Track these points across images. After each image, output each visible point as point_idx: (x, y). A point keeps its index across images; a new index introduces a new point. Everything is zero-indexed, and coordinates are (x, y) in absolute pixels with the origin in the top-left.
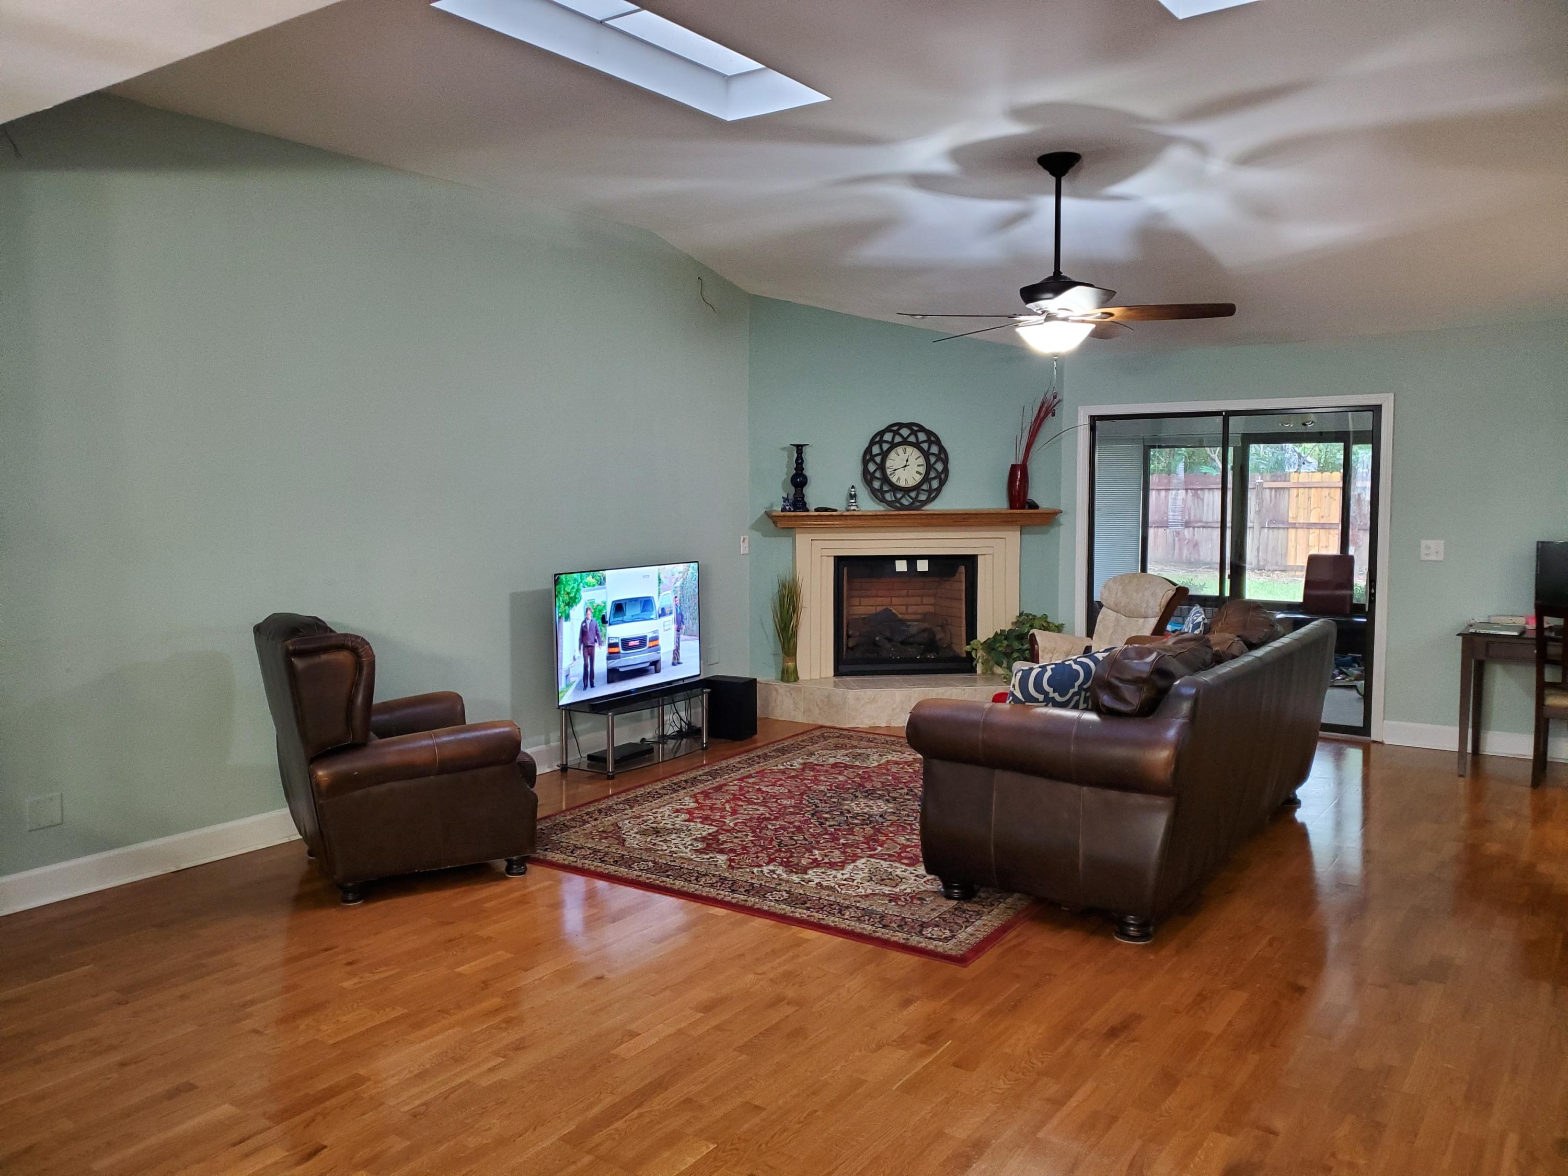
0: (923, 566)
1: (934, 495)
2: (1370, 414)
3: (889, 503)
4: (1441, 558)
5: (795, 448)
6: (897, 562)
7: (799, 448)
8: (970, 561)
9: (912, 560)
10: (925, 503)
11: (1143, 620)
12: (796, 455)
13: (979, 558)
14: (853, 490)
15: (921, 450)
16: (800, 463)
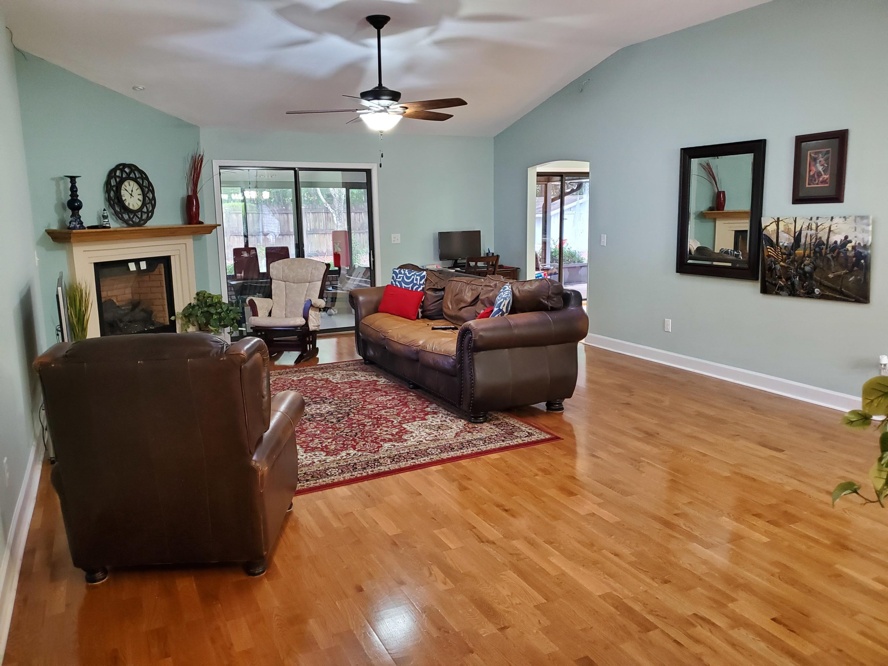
0: (143, 265)
1: (150, 215)
2: (365, 173)
3: (125, 222)
4: (399, 242)
5: (69, 180)
6: (130, 264)
7: (73, 179)
8: (166, 261)
9: (137, 261)
10: (146, 221)
11: (308, 283)
12: (70, 185)
13: (171, 257)
14: (105, 212)
15: (138, 183)
16: (74, 190)
